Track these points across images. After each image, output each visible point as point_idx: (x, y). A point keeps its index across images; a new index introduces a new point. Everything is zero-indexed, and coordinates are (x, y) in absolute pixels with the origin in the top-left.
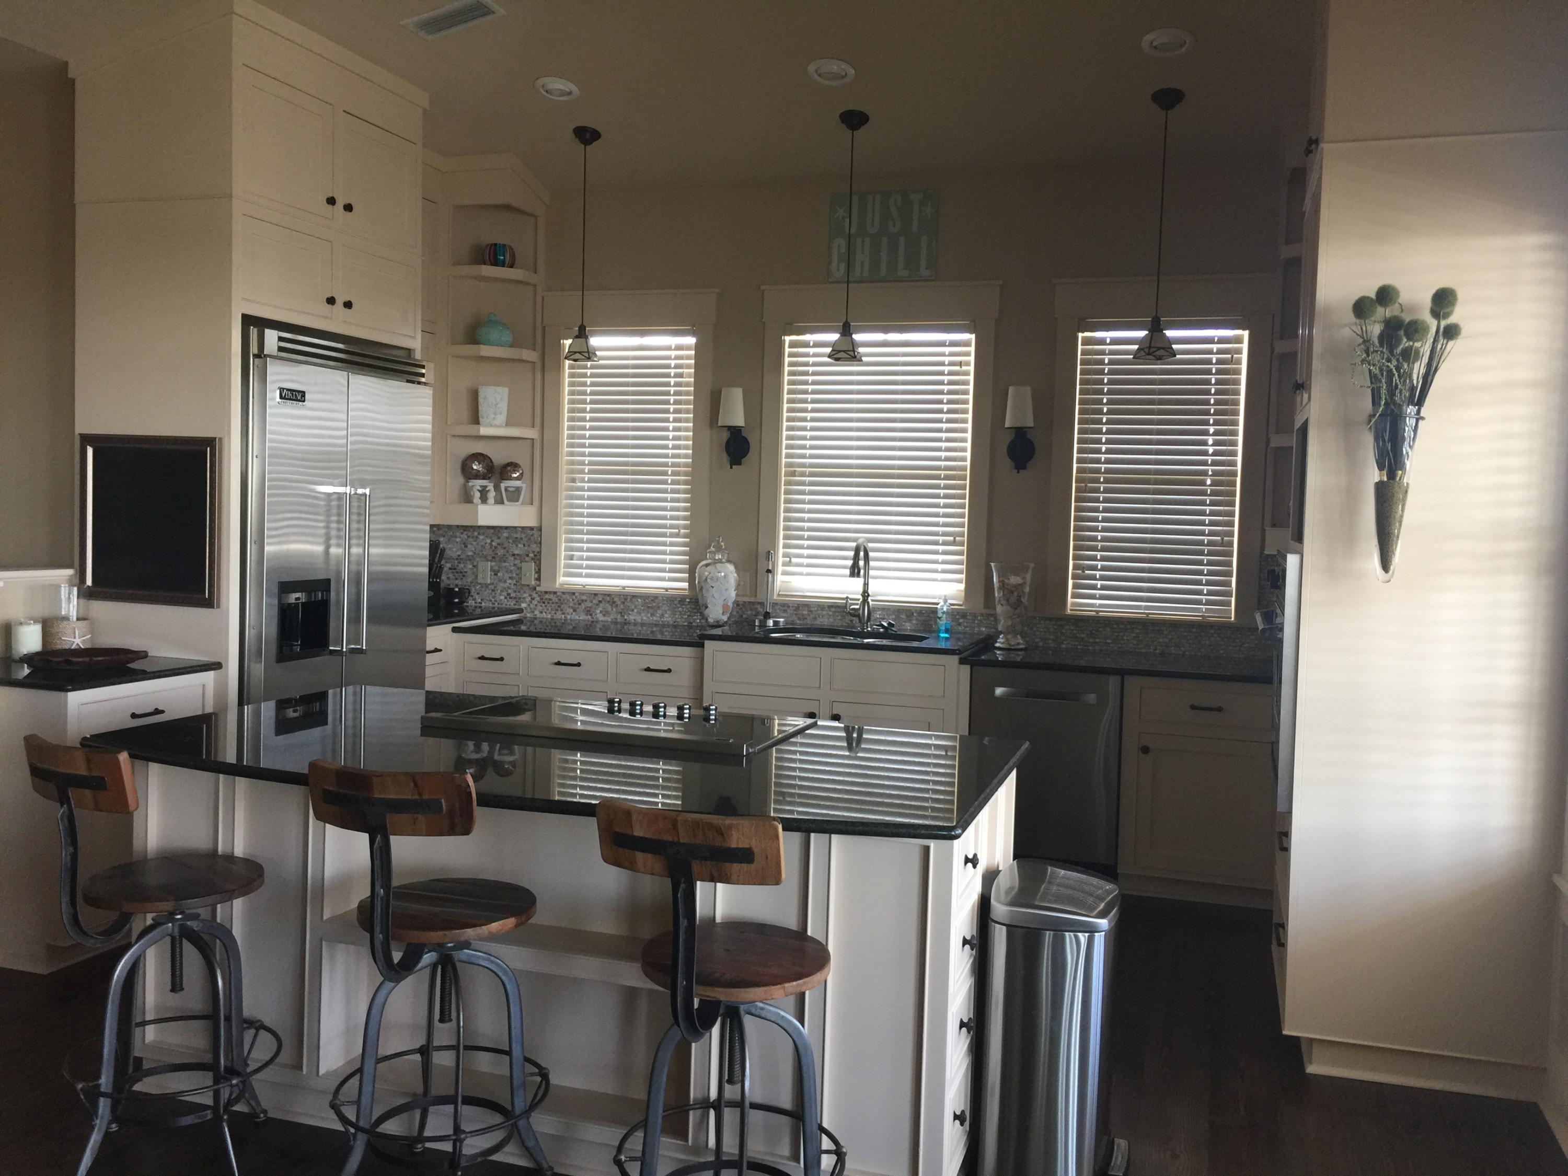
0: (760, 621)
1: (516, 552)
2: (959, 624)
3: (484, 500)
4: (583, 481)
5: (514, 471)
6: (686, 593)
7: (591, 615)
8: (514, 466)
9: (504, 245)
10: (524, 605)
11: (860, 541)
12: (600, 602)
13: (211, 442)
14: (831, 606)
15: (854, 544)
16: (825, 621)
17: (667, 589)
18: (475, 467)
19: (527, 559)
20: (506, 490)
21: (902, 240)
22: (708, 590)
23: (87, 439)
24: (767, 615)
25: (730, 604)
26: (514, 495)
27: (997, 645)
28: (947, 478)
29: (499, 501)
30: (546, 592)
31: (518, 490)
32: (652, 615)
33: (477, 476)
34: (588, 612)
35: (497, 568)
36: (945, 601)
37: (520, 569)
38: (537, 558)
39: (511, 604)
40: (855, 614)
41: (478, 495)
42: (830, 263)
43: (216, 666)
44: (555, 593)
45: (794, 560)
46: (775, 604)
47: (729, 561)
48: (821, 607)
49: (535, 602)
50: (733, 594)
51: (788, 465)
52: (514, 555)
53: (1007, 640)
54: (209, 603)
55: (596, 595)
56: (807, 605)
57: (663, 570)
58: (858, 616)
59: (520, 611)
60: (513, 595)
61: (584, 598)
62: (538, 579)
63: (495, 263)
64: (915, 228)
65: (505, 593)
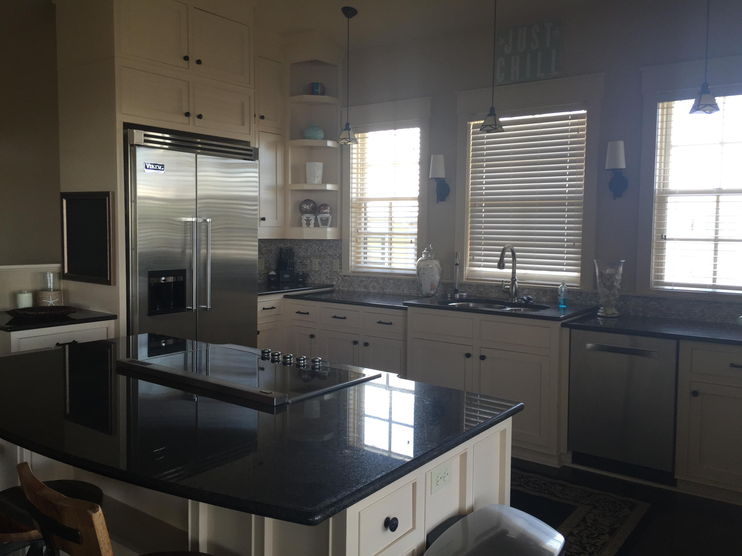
0: (451, 295)
1: (331, 253)
2: (577, 299)
3: (308, 224)
5: (325, 209)
7: (367, 288)
8: (325, 206)
9: (318, 84)
10: (334, 283)
11: (507, 246)
12: (371, 281)
16: (494, 295)
18: (305, 207)
19: (336, 257)
20: (321, 219)
21: (539, 54)
22: (421, 276)
23: (64, 195)
24: (456, 291)
25: (436, 284)
26: (325, 223)
27: (599, 314)
28: (569, 205)
29: (316, 225)
30: (345, 276)
31: (327, 219)
32: (398, 289)
33: (306, 212)
34: (365, 287)
35: (321, 262)
36: (563, 284)
37: (332, 263)
38: (340, 257)
39: (328, 282)
40: (507, 291)
41: (305, 222)
42: (495, 73)
44: (349, 276)
45: (476, 257)
46: (461, 285)
47: (435, 259)
48: (491, 286)
49: (340, 281)
50: (437, 278)
51: (472, 200)
52: (329, 255)
53: (605, 310)
55: (369, 278)
56: (483, 286)
58: (509, 292)
59: (332, 286)
60: (329, 277)
61: (363, 279)
62: (341, 269)
63: (313, 93)
64: (548, 45)
65: (325, 276)
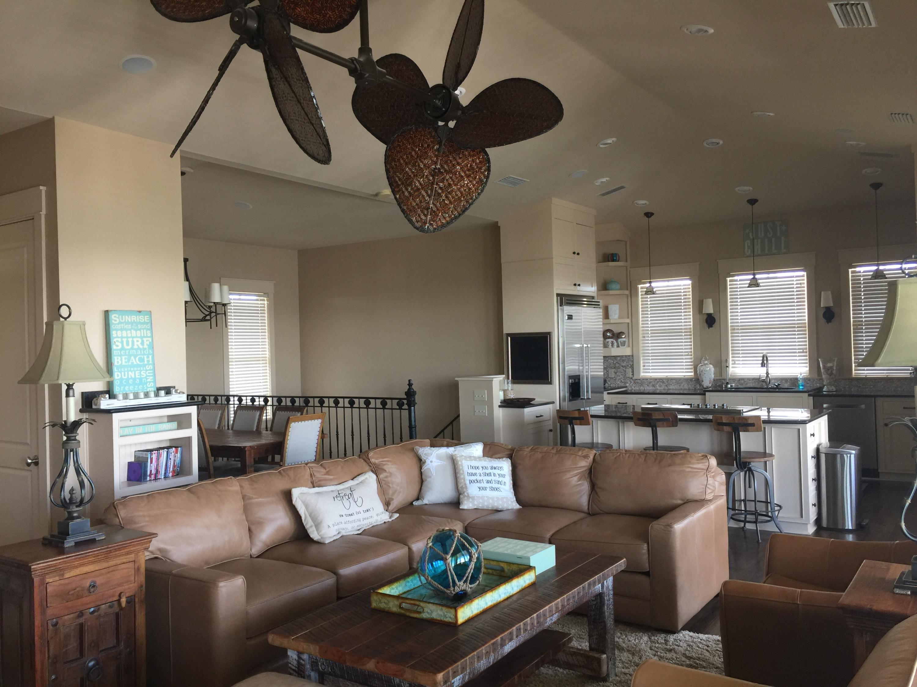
0: (725, 386)
1: (624, 365)
2: (808, 383)
3: (612, 345)
4: (648, 337)
5: (623, 335)
6: (693, 377)
8: (622, 333)
9: (616, 254)
10: (627, 385)
11: (764, 353)
12: (658, 382)
13: (549, 334)
14: (753, 379)
15: (762, 355)
16: (751, 385)
17: (684, 376)
18: (608, 334)
19: (628, 367)
20: (621, 343)
21: (773, 240)
22: (703, 375)
23: (508, 335)
24: (727, 383)
25: (712, 380)
26: (623, 344)
27: (824, 390)
28: (798, 327)
29: (618, 346)
30: (636, 379)
31: (625, 342)
32: (679, 386)
33: (609, 338)
34: (653, 386)
35: (616, 371)
36: (801, 374)
37: (625, 371)
38: (632, 367)
39: (623, 385)
40: (764, 381)
41: (611, 344)
42: (744, 249)
43: (553, 403)
44: (640, 379)
45: (736, 362)
46: (730, 379)
47: (710, 364)
48: (749, 379)
49: (632, 383)
50: (713, 376)
51: (731, 326)
52: (622, 366)
53: (828, 388)
54: (550, 383)
55: (656, 379)
56: (743, 379)
57: (683, 369)
58: (765, 382)
59: (626, 387)
60: (623, 381)
61: (651, 381)
62: (633, 375)
63: (613, 260)
64: (778, 234)
65: (620, 381)
